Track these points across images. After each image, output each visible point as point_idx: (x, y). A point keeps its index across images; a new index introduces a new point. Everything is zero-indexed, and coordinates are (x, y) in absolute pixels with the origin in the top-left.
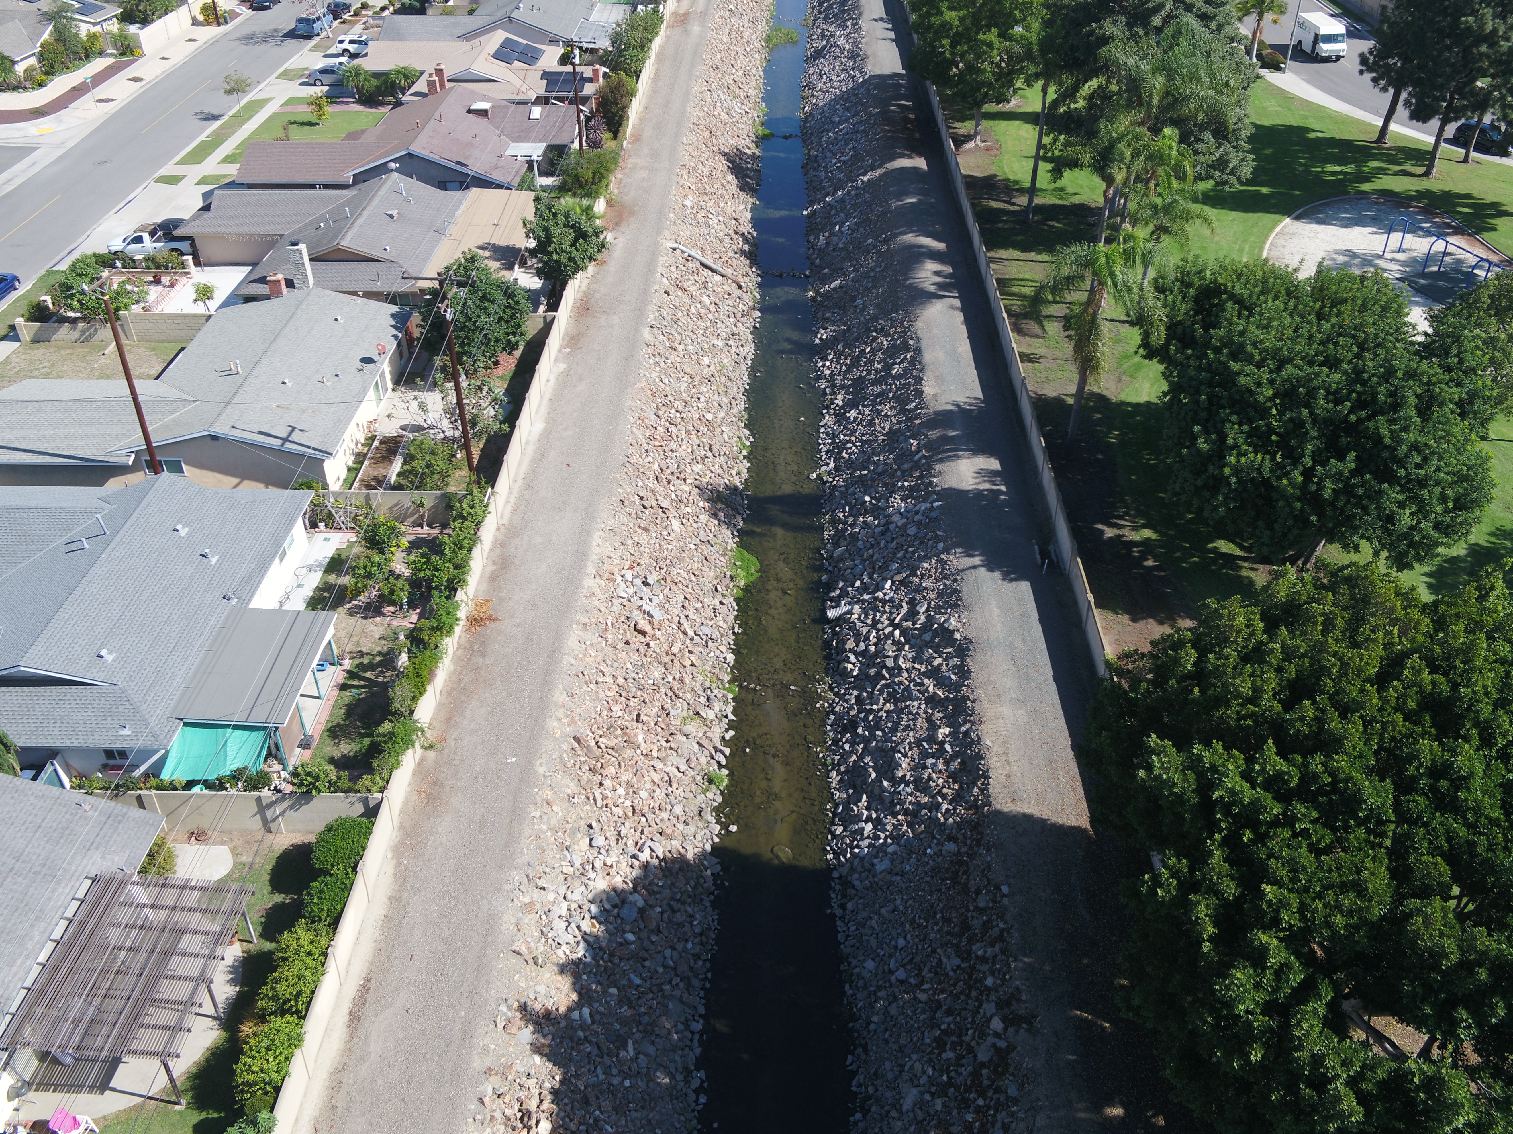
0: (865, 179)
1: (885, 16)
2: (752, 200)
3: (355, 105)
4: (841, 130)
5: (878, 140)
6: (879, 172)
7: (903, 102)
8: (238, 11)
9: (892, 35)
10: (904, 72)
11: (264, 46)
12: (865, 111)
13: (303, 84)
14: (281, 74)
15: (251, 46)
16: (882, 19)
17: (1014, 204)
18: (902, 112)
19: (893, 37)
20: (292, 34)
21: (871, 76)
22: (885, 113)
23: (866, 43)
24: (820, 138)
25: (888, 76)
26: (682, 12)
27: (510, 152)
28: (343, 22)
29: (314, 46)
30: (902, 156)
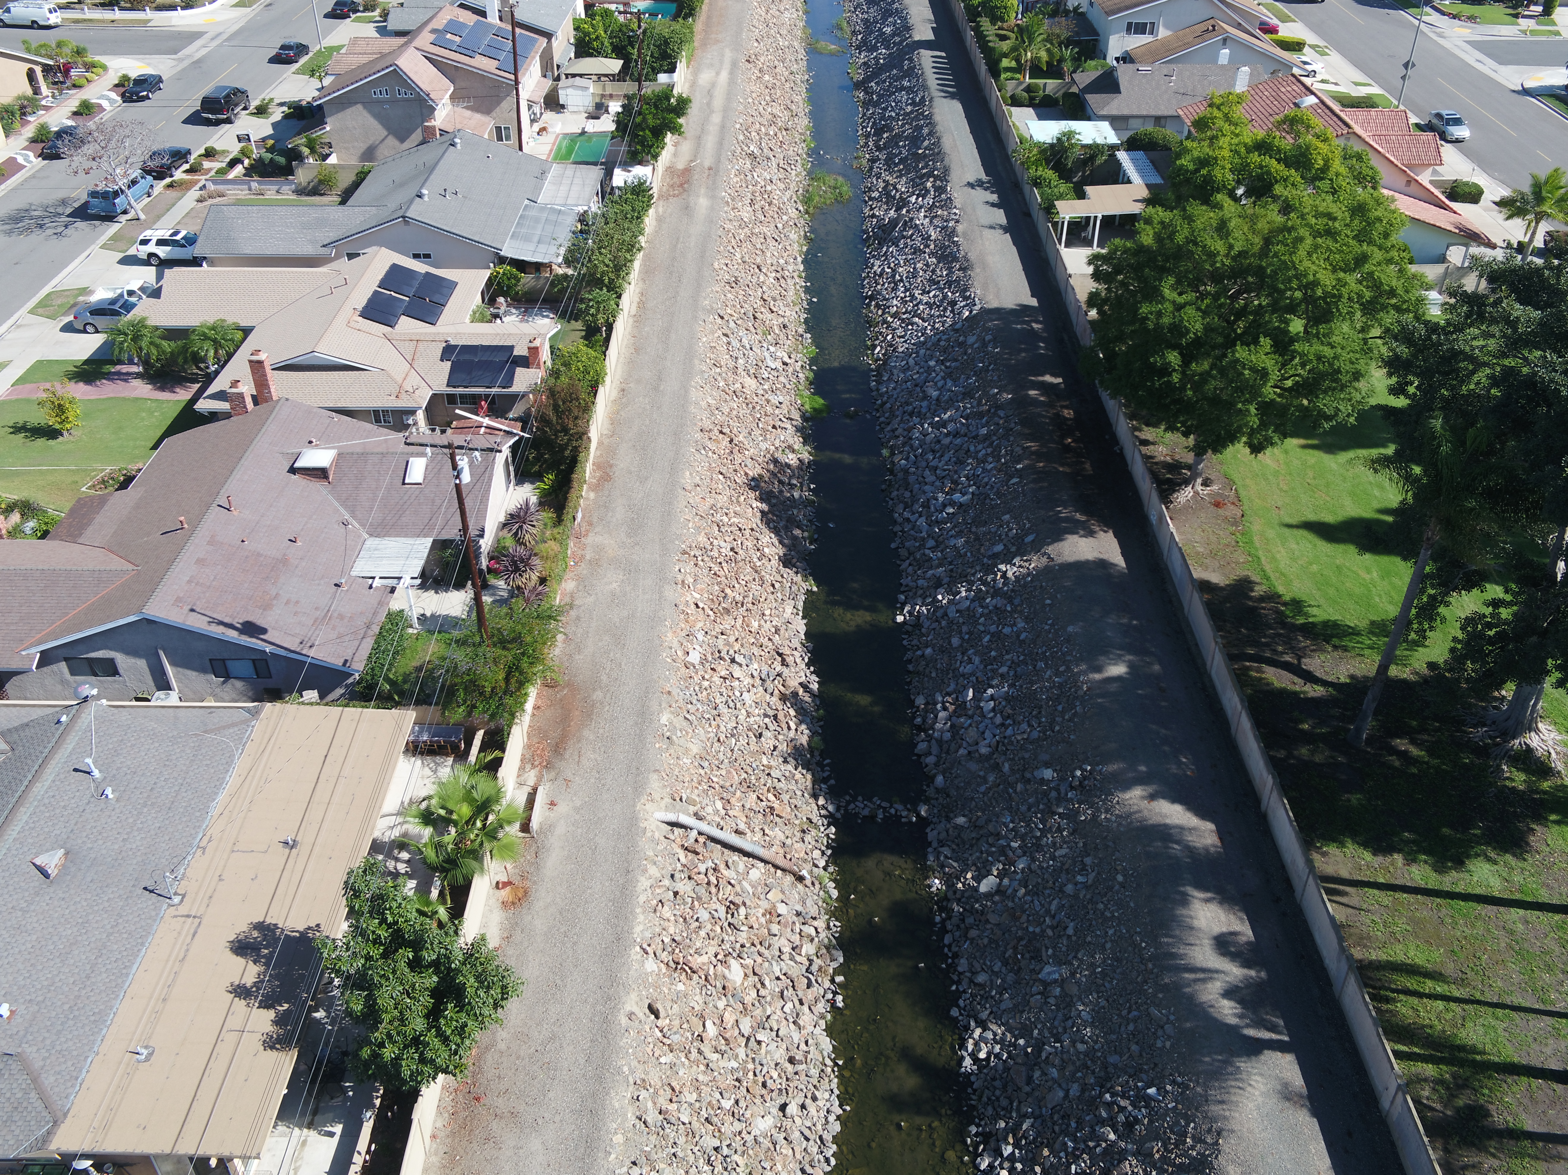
0: (1011, 572)
1: (984, 178)
2: (805, 586)
3: (137, 383)
4: (944, 424)
5: (1020, 473)
6: (1036, 562)
7: (1048, 378)
8: (20, 160)
9: (1000, 217)
10: (1034, 302)
11: (37, 237)
12: (986, 394)
13: (68, 328)
14: (42, 304)
15: (14, 237)
16: (980, 183)
17: (1309, 677)
18: (1050, 405)
19: (1004, 221)
20: (82, 213)
21: (985, 312)
22: (1021, 403)
23: (965, 234)
24: (910, 430)
25: (1012, 311)
26: (680, 166)
27: (361, 568)
28: (170, 186)
29: (114, 238)
30: (1074, 528)
